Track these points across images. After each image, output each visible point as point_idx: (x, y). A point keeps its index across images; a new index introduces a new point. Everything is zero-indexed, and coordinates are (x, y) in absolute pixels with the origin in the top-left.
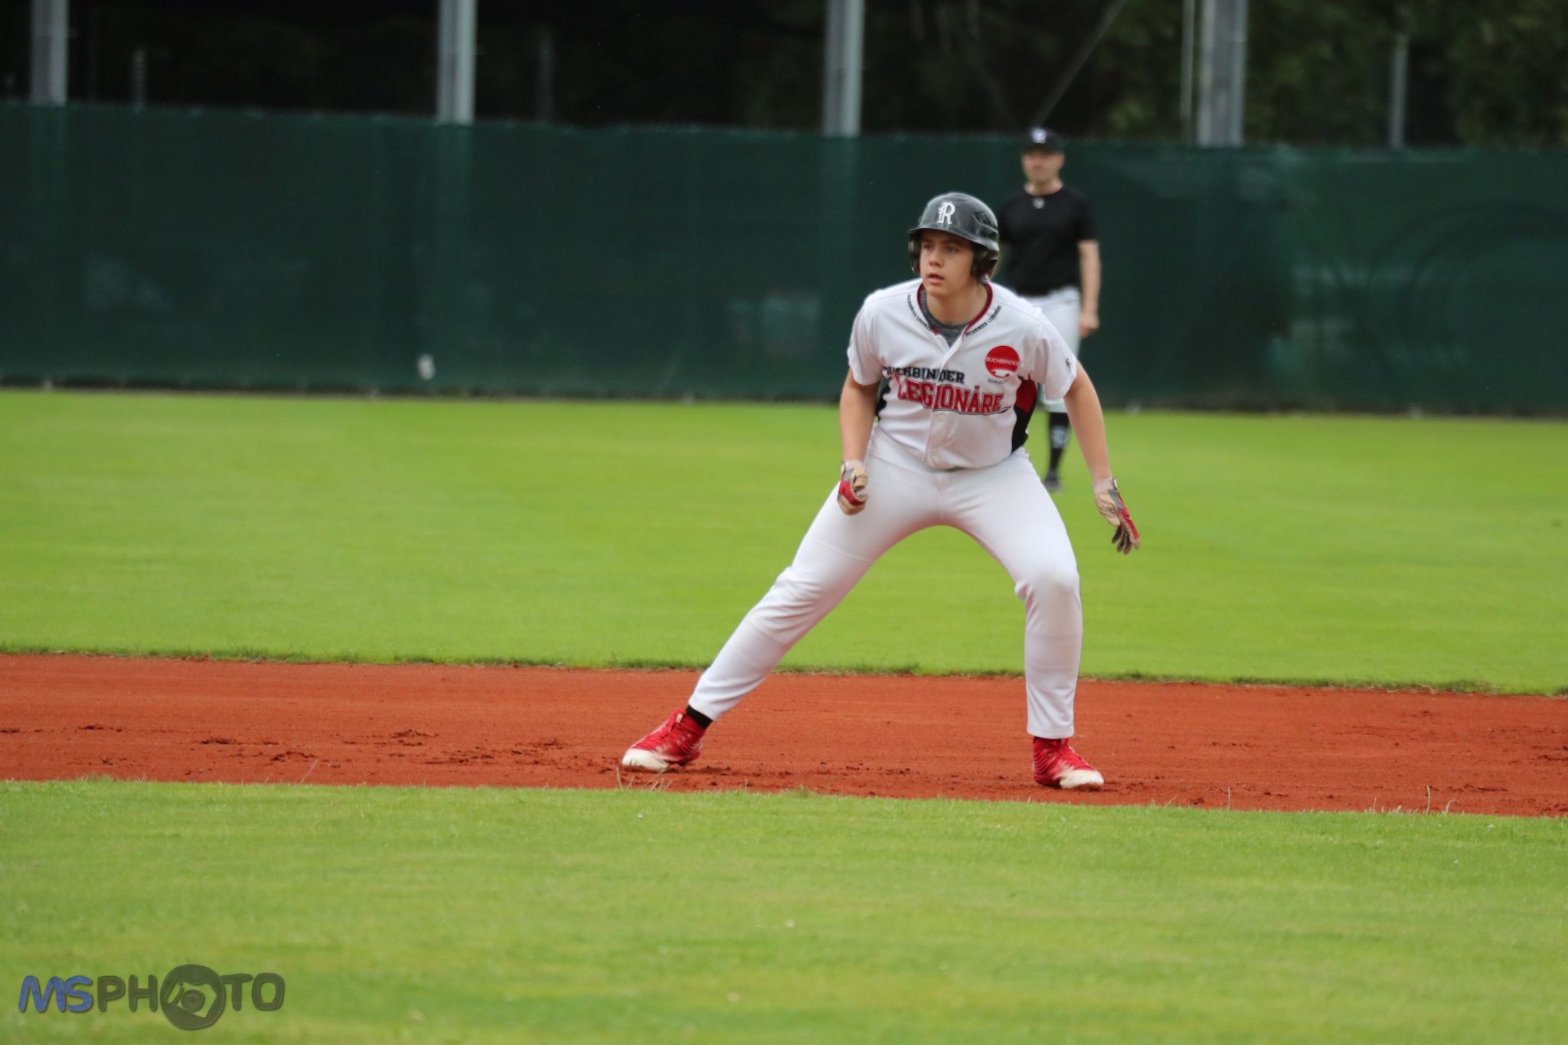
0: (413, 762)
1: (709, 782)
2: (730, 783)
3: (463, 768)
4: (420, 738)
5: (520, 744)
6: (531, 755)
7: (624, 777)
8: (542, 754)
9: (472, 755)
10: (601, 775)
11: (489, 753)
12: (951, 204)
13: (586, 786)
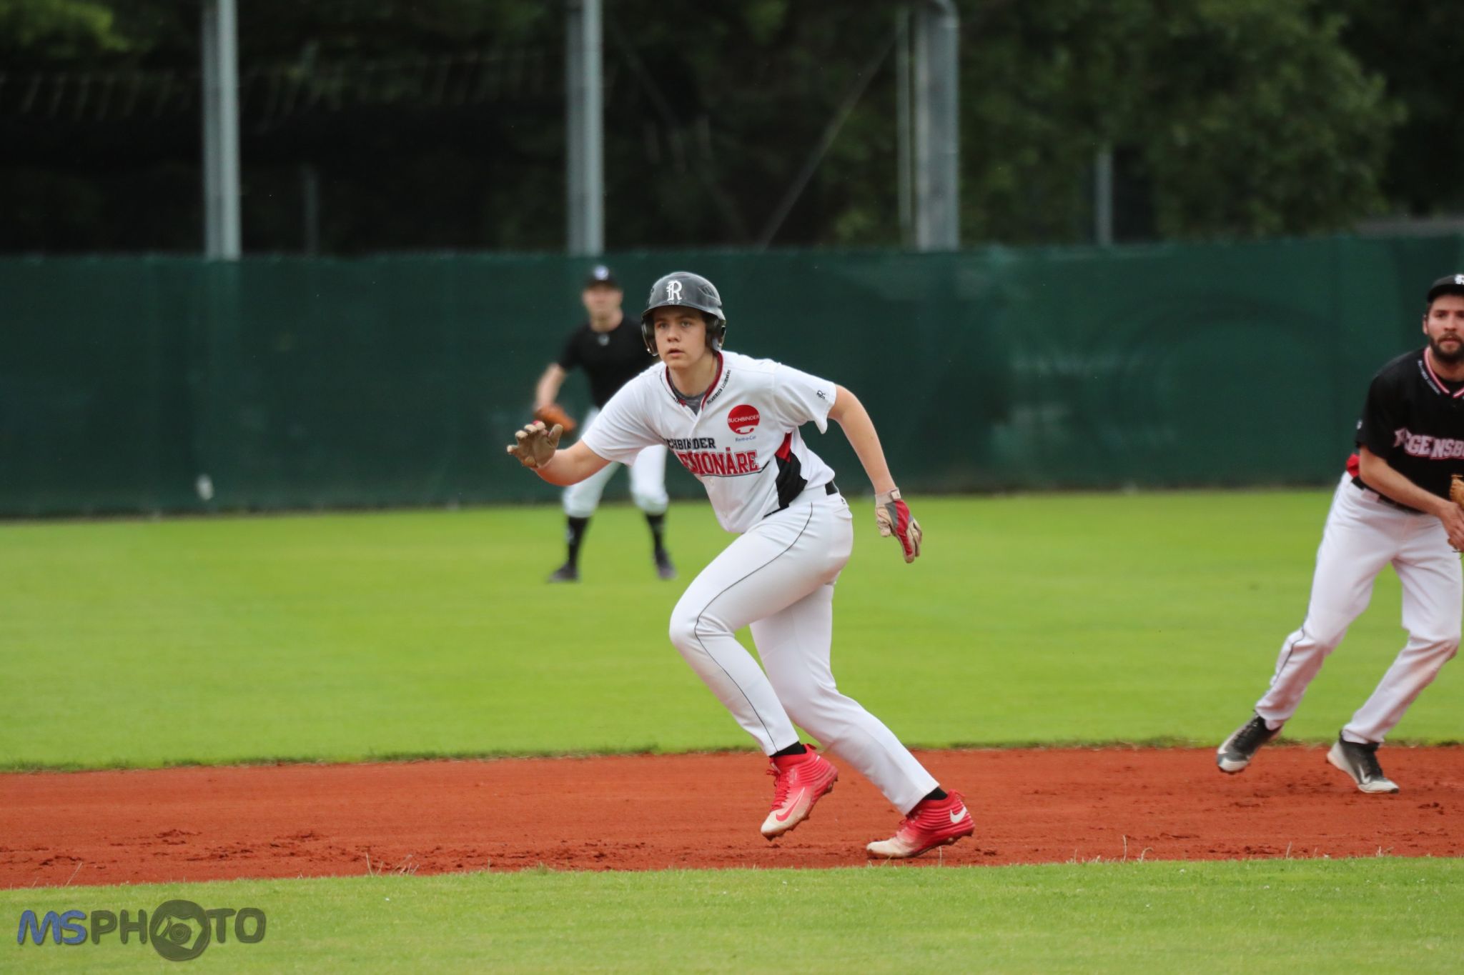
0: (175, 860)
1: (455, 864)
2: (475, 864)
3: (223, 863)
4: (184, 836)
5: (279, 837)
6: (289, 847)
7: (375, 864)
8: (299, 846)
9: (232, 850)
10: (353, 863)
11: (248, 848)
12: (676, 282)
13: (339, 874)
